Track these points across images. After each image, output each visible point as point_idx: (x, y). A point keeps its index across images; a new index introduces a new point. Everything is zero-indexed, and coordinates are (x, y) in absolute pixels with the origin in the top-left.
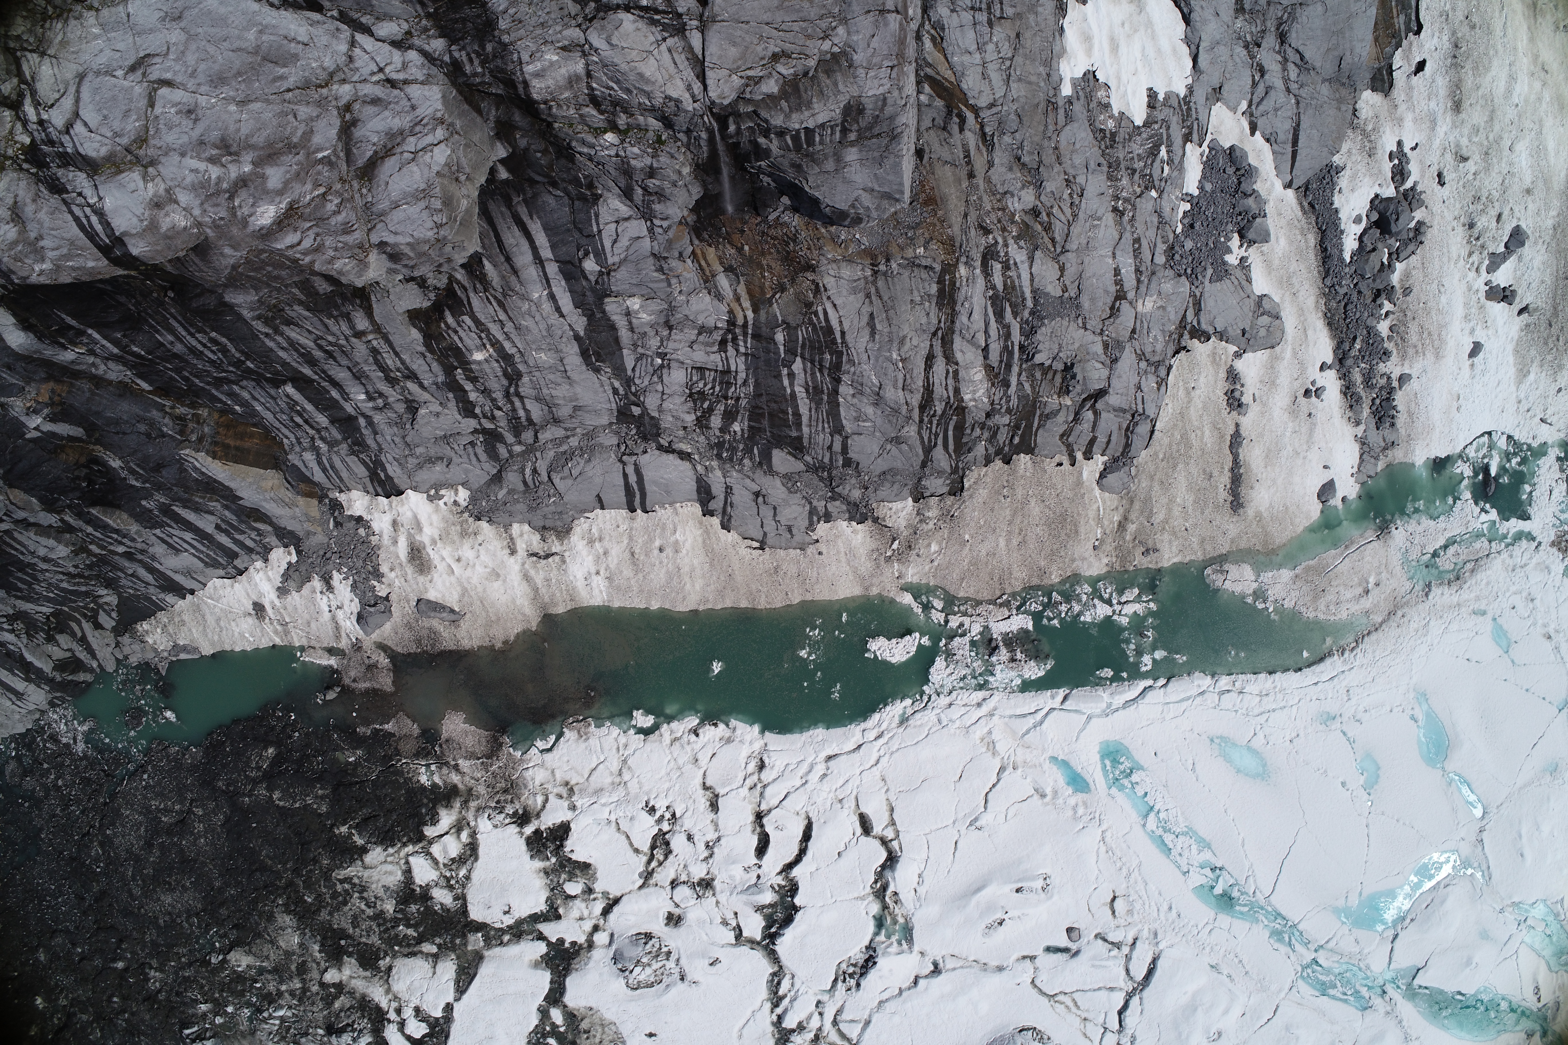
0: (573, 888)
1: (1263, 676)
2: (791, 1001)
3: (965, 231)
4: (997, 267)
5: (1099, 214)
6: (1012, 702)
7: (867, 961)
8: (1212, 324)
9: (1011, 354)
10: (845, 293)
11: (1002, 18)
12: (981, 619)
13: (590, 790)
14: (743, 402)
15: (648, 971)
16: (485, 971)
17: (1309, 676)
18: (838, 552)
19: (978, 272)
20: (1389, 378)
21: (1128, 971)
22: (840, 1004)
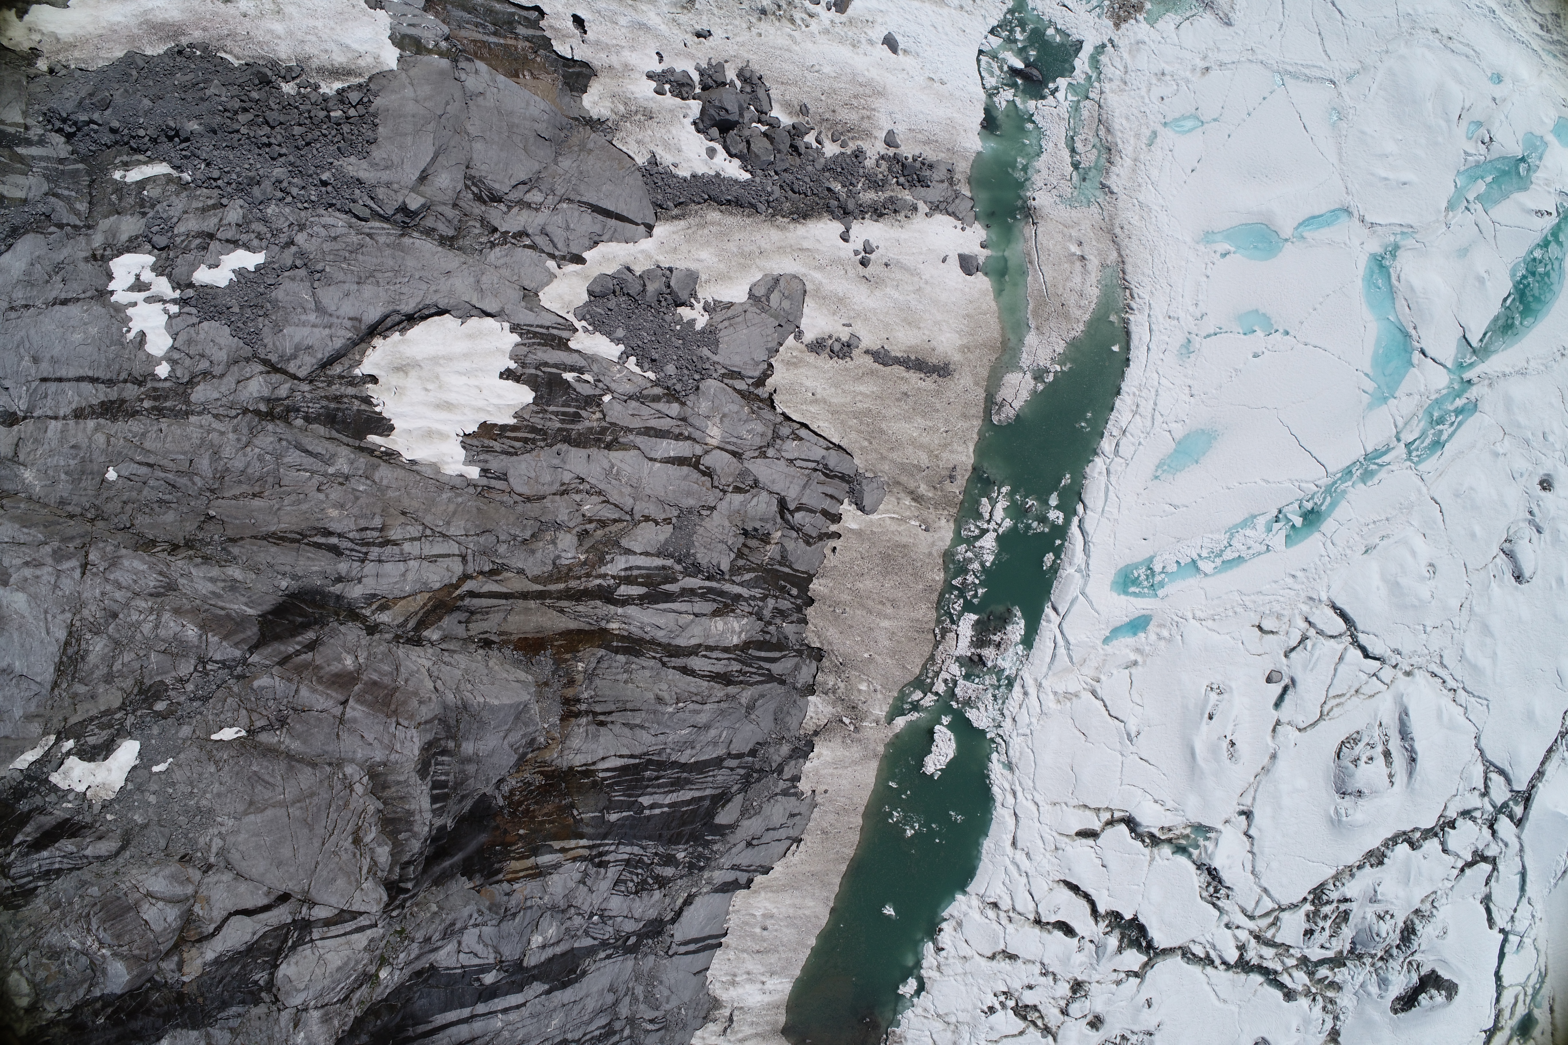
1: (1118, 403)
2: (1214, 950)
3: (577, 616)
4: (623, 590)
5: (607, 466)
6: (1037, 662)
7: (1210, 873)
8: (757, 364)
9: (710, 590)
10: (594, 746)
11: (382, 530)
12: (948, 661)
14: (661, 850)
17: (1138, 354)
18: (832, 775)
19: (620, 611)
20: (883, 158)
21: (1332, 637)
22: (1237, 908)
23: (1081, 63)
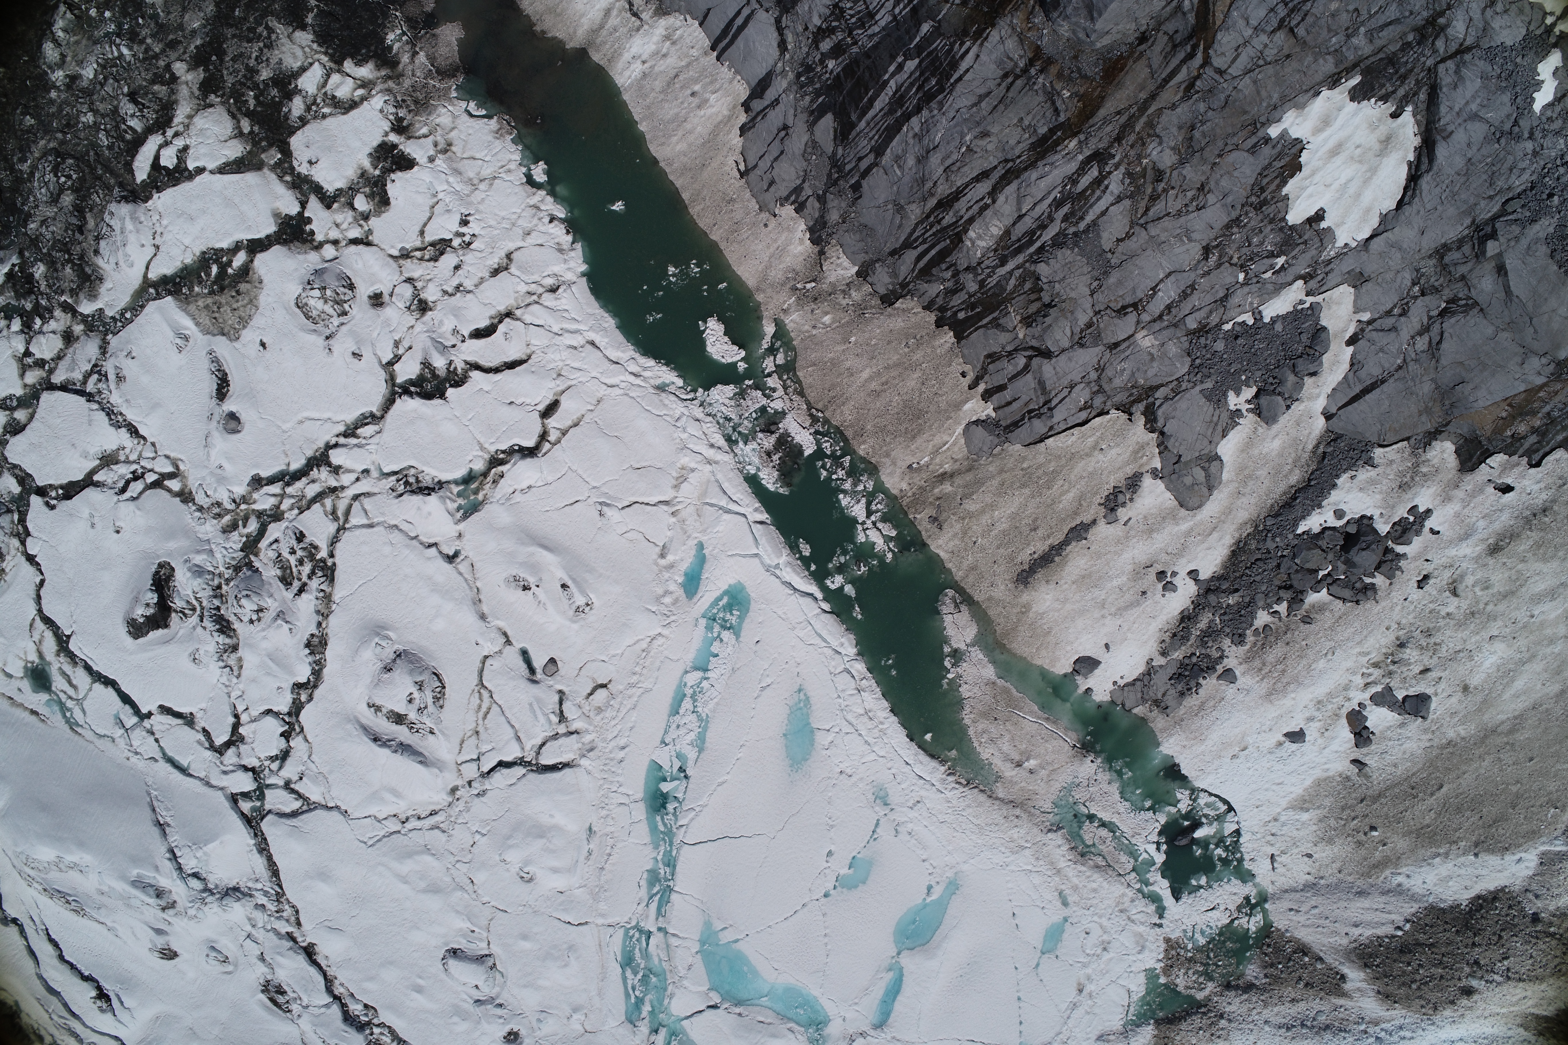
0: (361, 203)
1: (885, 704)
2: (356, 445)
3: (1106, 121)
4: (1094, 172)
5: (1194, 236)
6: (731, 475)
7: (427, 488)
8: (1166, 419)
9: (1031, 242)
10: (993, 57)
11: (1291, 30)
12: (788, 404)
13: (455, 165)
14: (855, 49)
15: (320, 305)
16: (250, 178)
17: (911, 751)
18: (775, 241)
19: (1080, 157)
20: (1222, 657)
21: (543, 744)
22: (376, 490)
23: (1162, 887)
